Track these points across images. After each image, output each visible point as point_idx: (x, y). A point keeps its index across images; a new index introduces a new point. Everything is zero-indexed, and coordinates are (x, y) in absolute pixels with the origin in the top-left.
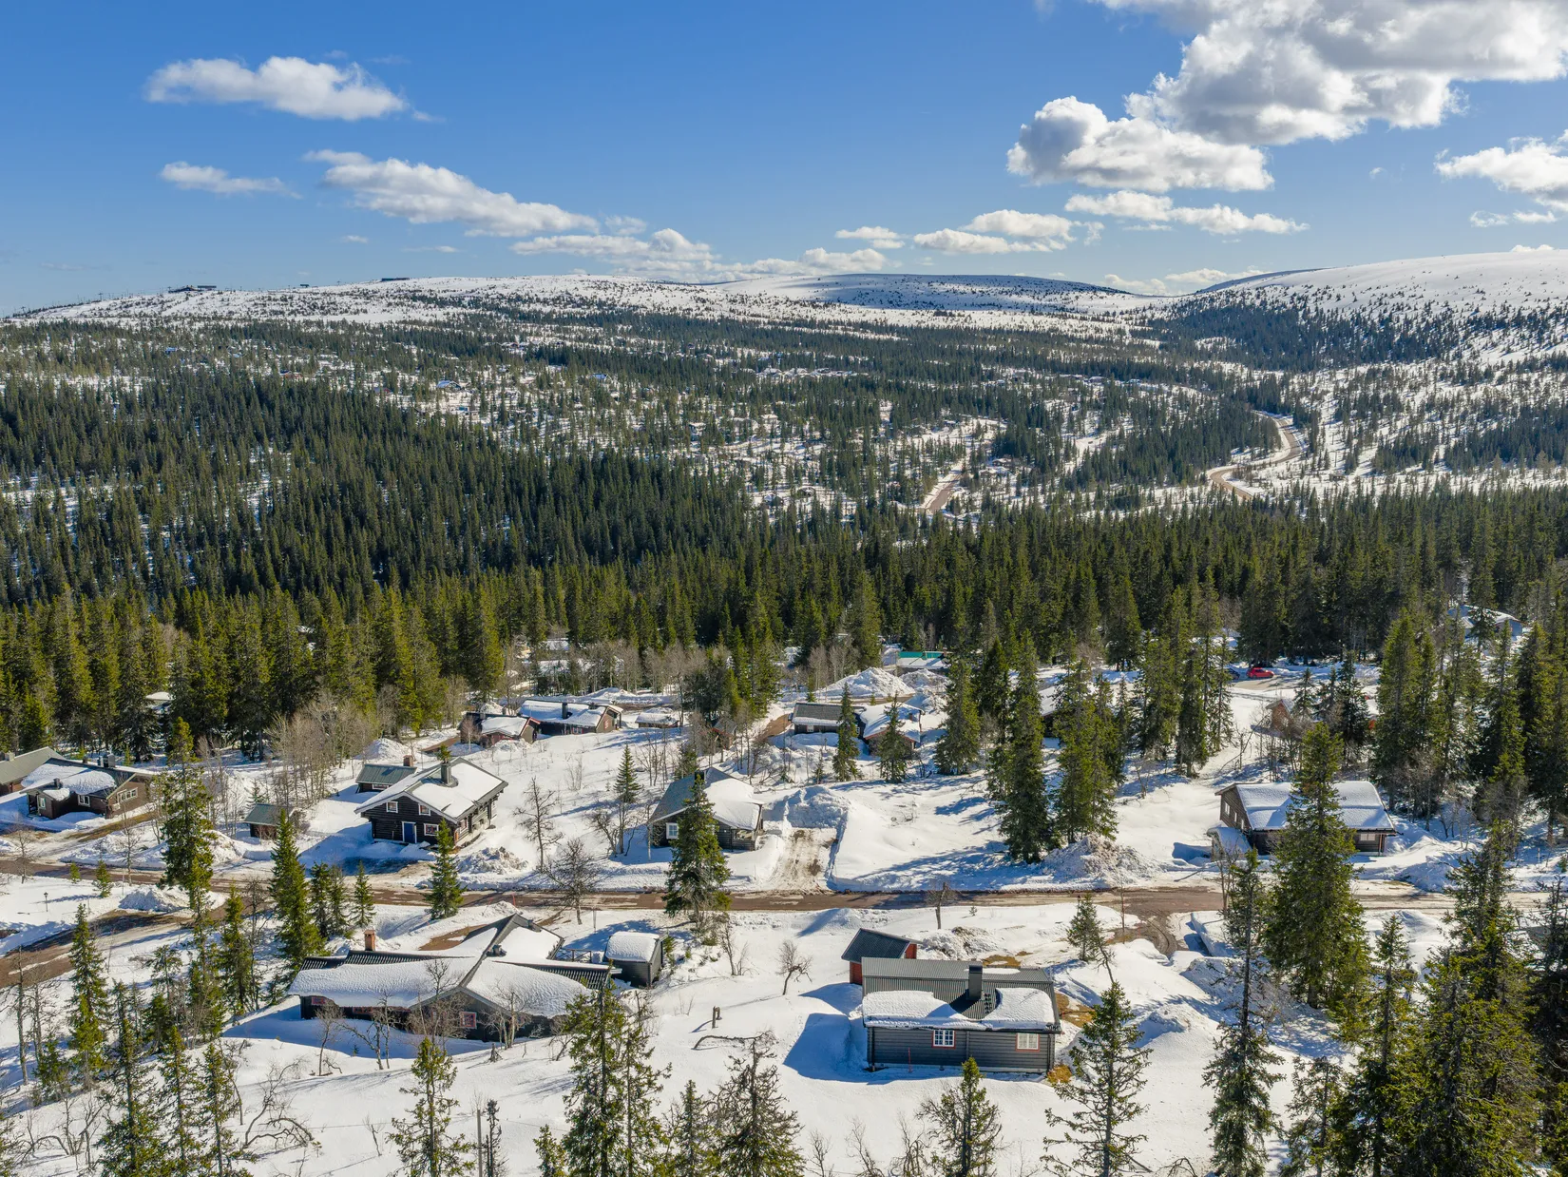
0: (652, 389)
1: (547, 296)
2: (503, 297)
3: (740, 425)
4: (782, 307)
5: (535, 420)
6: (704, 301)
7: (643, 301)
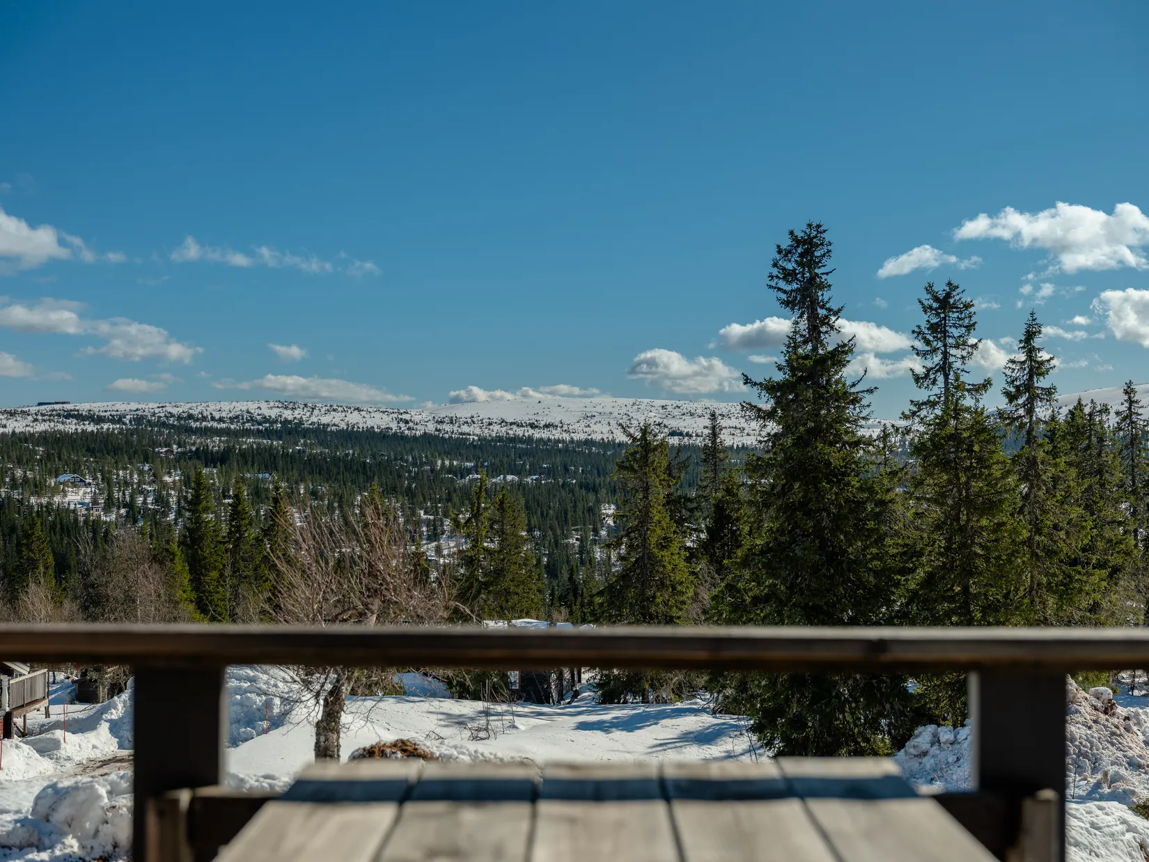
0: (323, 489)
1: (224, 414)
2: (172, 415)
3: (428, 523)
4: (496, 428)
5: (172, 516)
6: (407, 422)
7: (336, 421)
